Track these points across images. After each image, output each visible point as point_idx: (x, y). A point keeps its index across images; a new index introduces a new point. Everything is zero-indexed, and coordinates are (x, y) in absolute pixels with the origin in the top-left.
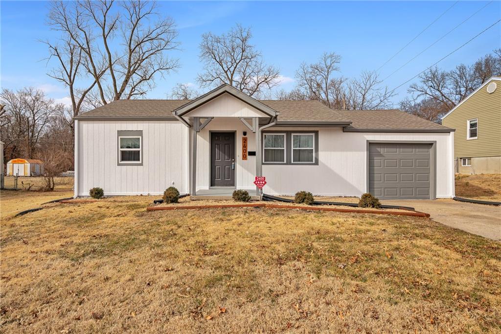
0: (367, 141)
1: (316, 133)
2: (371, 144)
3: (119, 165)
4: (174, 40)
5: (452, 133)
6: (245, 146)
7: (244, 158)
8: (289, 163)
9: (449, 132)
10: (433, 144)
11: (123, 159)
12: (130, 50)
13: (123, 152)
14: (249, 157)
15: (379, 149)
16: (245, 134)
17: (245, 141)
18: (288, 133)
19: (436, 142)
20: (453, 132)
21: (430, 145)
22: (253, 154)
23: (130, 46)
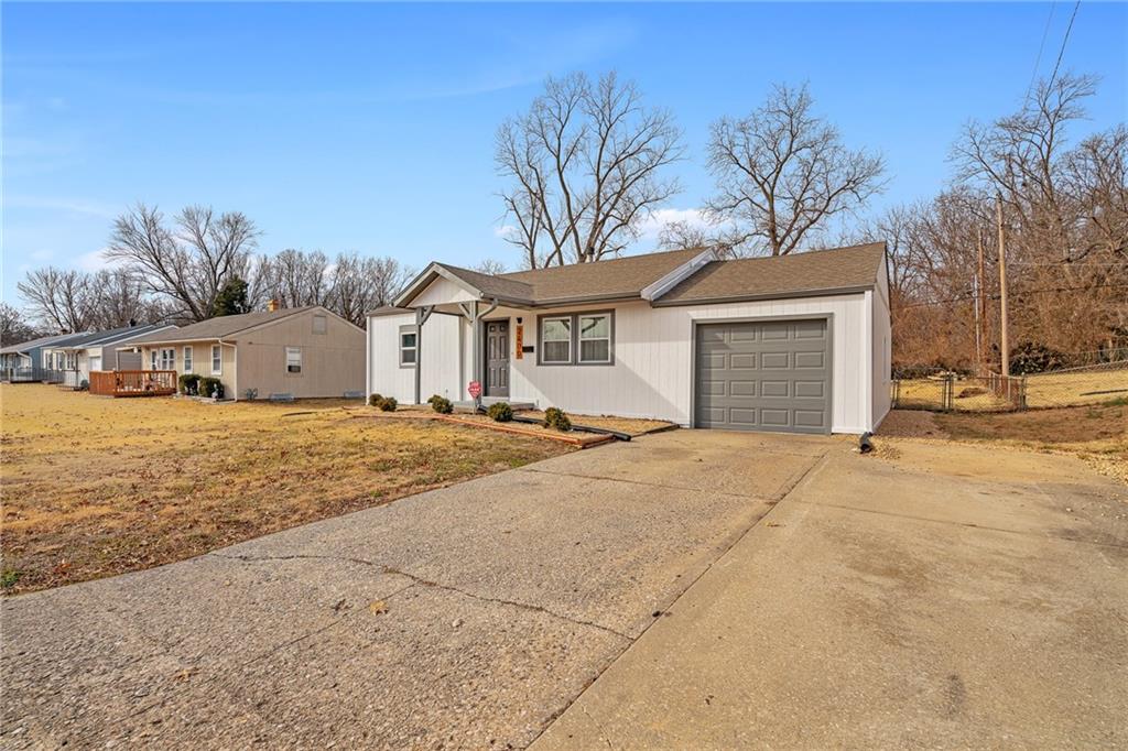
0: (693, 321)
1: (612, 311)
2: (699, 327)
3: (401, 367)
4: (676, 145)
5: (868, 294)
6: (519, 339)
7: (519, 356)
8: (575, 363)
9: (863, 293)
10: (826, 320)
11: (405, 361)
12: (599, 181)
13: (404, 351)
14: (524, 355)
15: (720, 335)
16: (520, 320)
17: (520, 330)
18: (575, 315)
19: (832, 314)
20: (870, 292)
21: (822, 322)
22: (530, 349)
23: (598, 176)
